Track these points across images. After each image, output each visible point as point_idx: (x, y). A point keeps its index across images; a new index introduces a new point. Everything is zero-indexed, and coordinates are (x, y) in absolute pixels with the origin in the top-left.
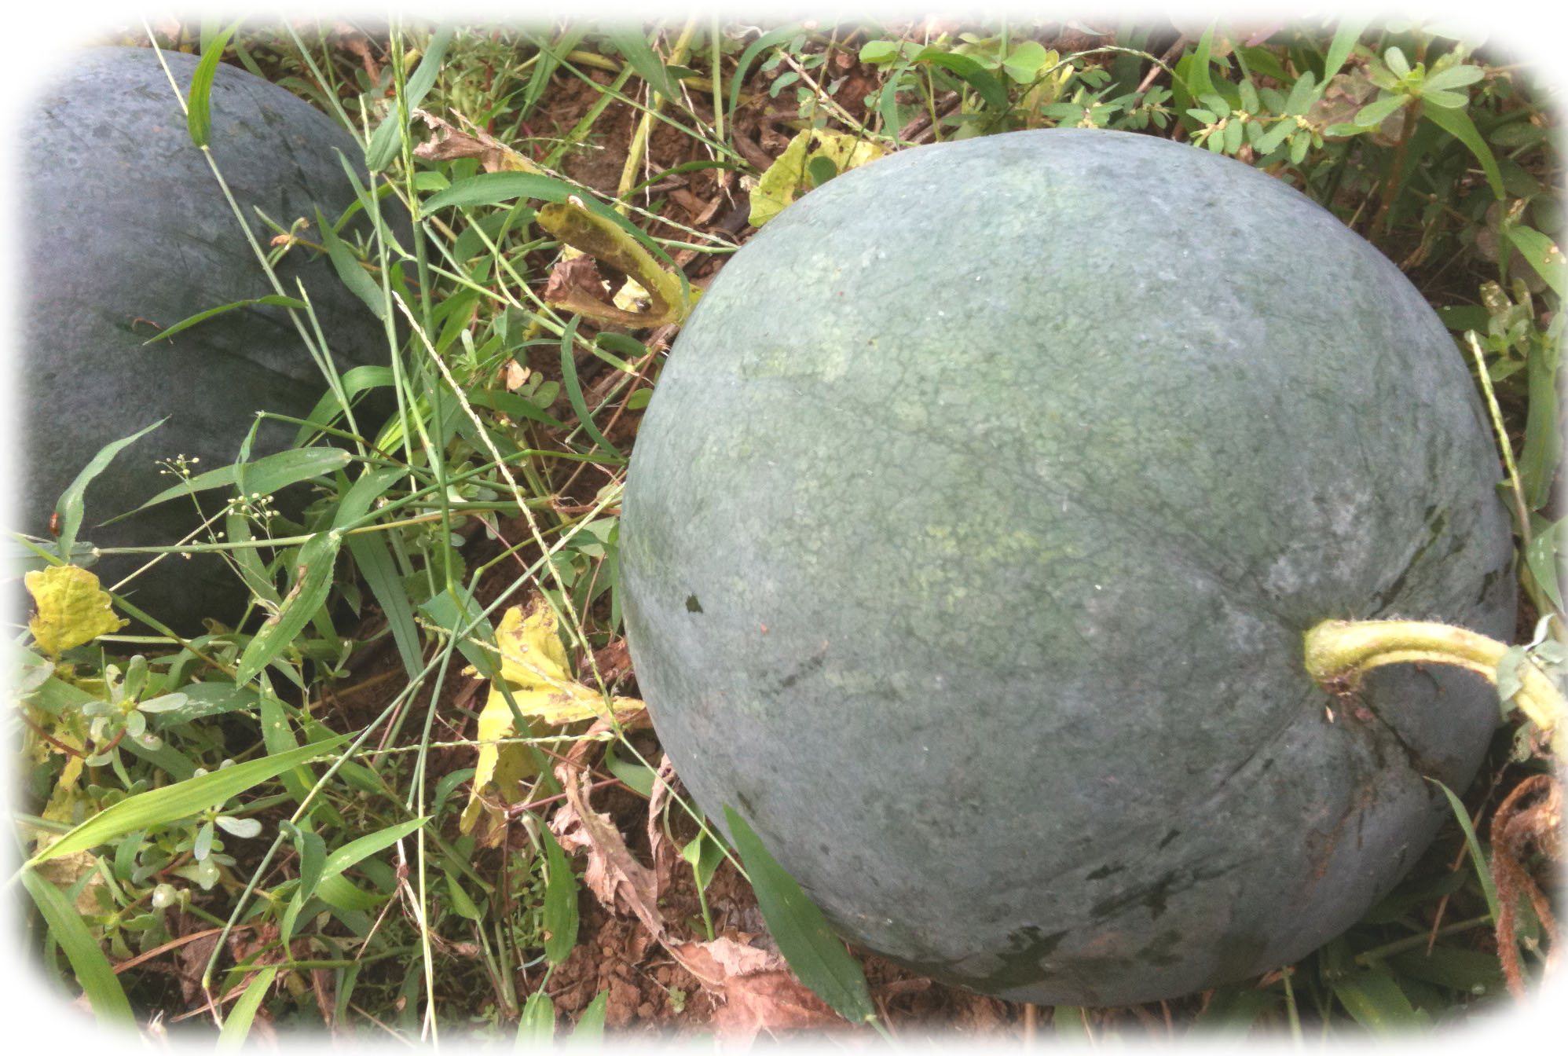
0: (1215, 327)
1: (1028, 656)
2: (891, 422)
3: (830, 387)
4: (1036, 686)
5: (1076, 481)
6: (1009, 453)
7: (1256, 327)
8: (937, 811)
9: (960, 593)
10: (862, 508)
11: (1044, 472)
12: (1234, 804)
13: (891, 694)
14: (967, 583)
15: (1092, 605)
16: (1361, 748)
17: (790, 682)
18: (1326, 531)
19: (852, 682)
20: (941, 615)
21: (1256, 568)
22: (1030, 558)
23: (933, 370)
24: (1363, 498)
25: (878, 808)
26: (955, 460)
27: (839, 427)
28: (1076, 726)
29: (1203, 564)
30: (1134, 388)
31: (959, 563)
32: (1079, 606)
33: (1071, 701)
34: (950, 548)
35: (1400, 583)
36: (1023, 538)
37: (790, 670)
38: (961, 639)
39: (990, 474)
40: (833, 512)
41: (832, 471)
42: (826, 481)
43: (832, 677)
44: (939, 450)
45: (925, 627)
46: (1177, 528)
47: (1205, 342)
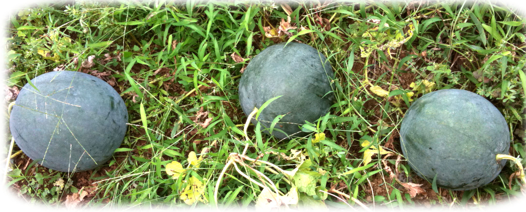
0: (492, 125)
1: (473, 158)
2: (459, 132)
3: (451, 127)
4: (473, 161)
5: (479, 141)
6: (473, 137)
7: (495, 125)
8: (460, 172)
9: (467, 151)
10: (456, 142)
11: (476, 139)
12: (488, 172)
13: (458, 161)
14: (468, 150)
15: (480, 153)
16: (499, 166)
17: (445, 158)
18: (500, 146)
19: (453, 159)
20: (465, 153)
21: (494, 149)
22: (474, 148)
23: (464, 127)
24: (503, 142)
25: (453, 171)
26: (467, 138)
27: (453, 132)
28: (477, 164)
29: (490, 149)
30: (485, 131)
31: (467, 148)
32: (479, 153)
33: (477, 162)
34: (466, 147)
35: (504, 151)
36: (474, 146)
37: (445, 157)
38: (467, 156)
39: (471, 140)
40: (453, 142)
41: (452, 137)
42: (452, 138)
43: (451, 158)
44: (465, 136)
45: (463, 154)
46: (488, 146)
47: (491, 127)
